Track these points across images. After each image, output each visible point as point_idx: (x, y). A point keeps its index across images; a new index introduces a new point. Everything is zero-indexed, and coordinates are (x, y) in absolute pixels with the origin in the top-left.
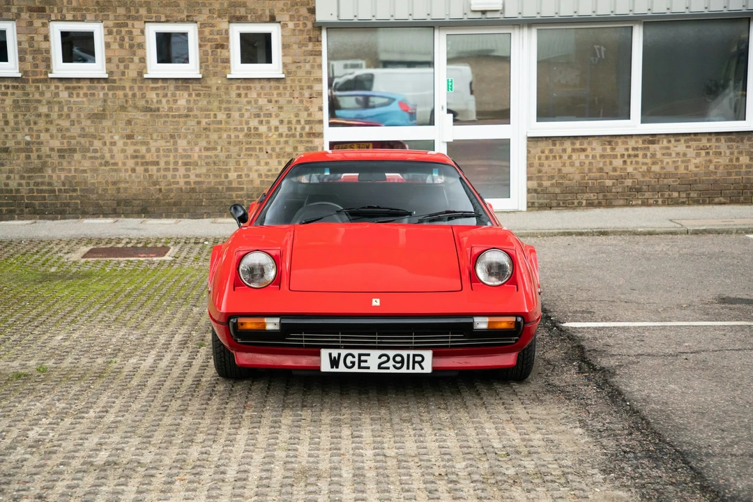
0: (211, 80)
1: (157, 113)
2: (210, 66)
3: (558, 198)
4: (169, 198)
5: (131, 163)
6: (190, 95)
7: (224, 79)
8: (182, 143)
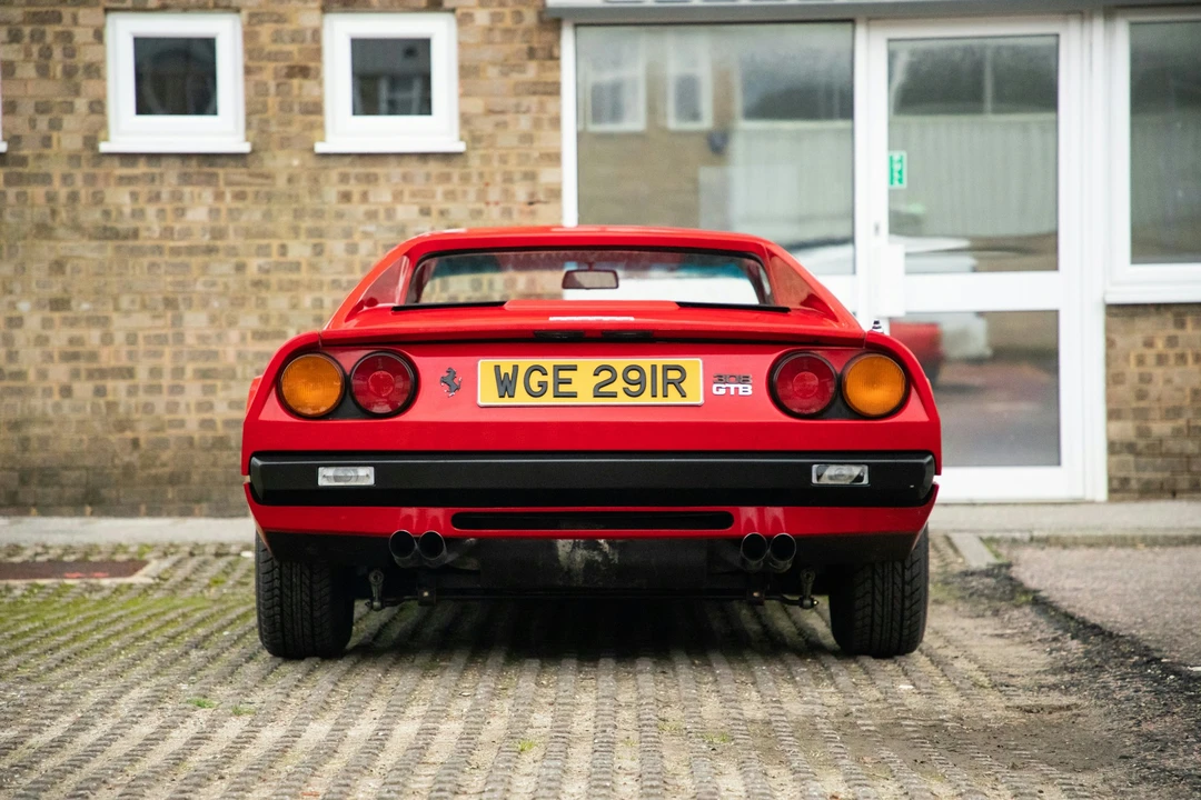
0: (274, 157)
1: (131, 243)
2: (273, 122)
3: (1195, 468)
4: (158, 463)
5: (59, 373)
6: (219, 196)
7: (307, 156)
8: (195, 321)
